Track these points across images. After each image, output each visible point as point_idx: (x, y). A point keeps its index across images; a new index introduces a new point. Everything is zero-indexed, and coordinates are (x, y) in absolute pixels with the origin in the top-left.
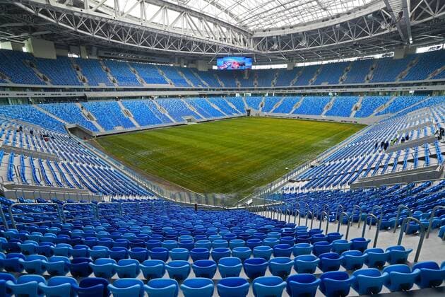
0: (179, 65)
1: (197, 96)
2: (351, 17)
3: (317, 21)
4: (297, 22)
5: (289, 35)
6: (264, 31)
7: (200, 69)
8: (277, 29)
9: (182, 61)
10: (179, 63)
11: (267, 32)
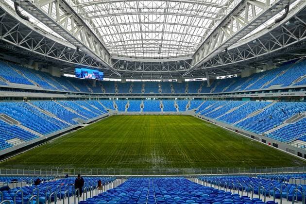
0: (32, 68)
1: (66, 99)
2: (169, 60)
3: (152, 58)
4: (140, 56)
5: (134, 62)
6: (119, 56)
7: (54, 74)
8: (127, 57)
9: (37, 64)
10: (32, 66)
11: (120, 57)
